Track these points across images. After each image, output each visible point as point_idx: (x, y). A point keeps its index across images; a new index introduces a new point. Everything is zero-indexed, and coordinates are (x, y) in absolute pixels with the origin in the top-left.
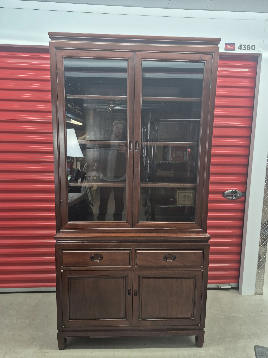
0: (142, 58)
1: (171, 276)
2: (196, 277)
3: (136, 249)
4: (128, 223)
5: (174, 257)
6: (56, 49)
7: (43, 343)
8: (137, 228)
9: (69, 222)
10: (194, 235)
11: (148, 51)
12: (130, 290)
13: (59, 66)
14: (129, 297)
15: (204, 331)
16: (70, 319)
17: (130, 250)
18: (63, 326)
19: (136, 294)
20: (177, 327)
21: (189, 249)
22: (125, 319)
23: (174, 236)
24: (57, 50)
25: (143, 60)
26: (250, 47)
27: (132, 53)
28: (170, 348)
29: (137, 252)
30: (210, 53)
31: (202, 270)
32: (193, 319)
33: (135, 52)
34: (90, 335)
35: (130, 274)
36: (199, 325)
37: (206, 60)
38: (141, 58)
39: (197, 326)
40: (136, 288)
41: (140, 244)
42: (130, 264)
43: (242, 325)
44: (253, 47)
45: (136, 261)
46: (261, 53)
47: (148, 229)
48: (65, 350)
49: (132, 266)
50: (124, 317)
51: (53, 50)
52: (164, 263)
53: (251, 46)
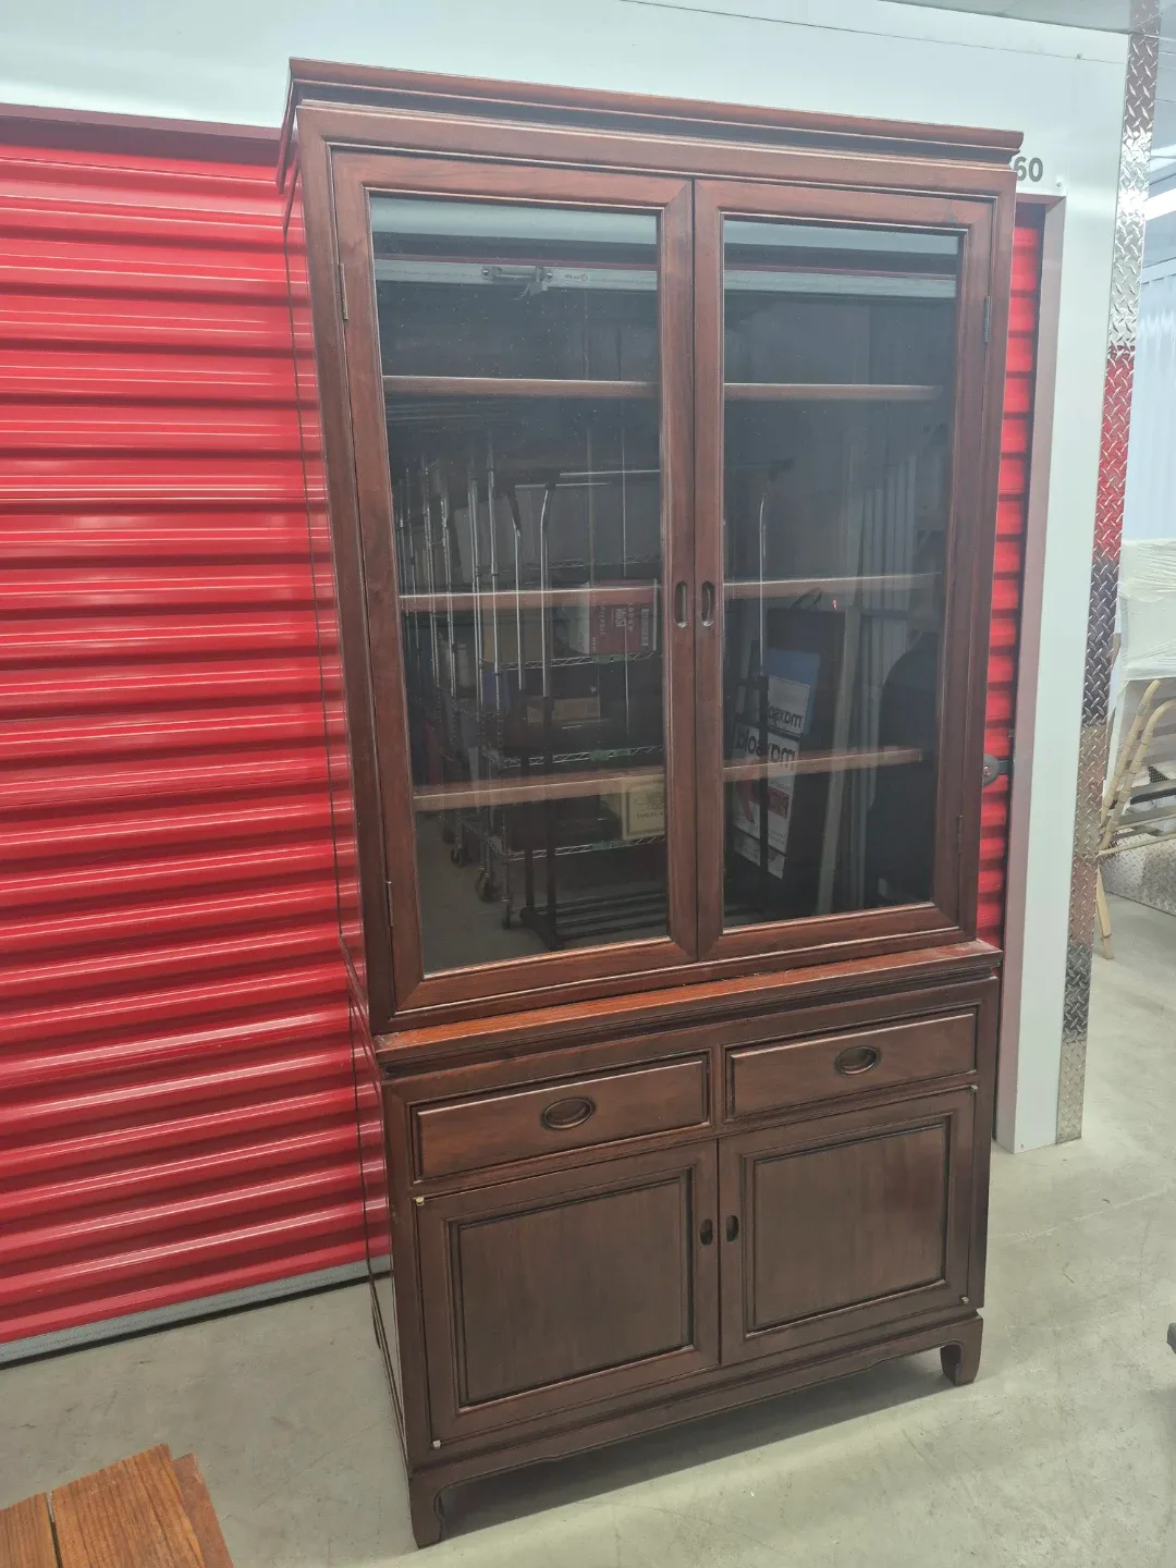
0: (722, 209)
1: (864, 1132)
2: (949, 1117)
3: (728, 1049)
4: (678, 942)
5: (870, 1056)
6: (333, 148)
7: (330, 1541)
8: (717, 959)
9: (427, 977)
10: (937, 955)
11: (745, 177)
12: (709, 1222)
13: (353, 233)
14: (705, 1253)
15: (982, 1319)
16: (461, 1406)
17: (704, 1057)
18: (437, 1444)
19: (732, 1234)
20: (889, 1330)
21: (925, 1012)
22: (691, 1347)
23: (868, 968)
24: (338, 156)
25: (727, 218)
26: (1023, 168)
27: (682, 183)
28: (863, 1418)
29: (733, 1059)
30: (985, 196)
31: (975, 1087)
32: (942, 1281)
33: (693, 179)
34: (550, 1450)
35: (706, 1157)
36: (965, 1299)
37: (969, 227)
38: (719, 204)
39: (959, 1305)
40: (731, 1208)
41: (744, 1024)
42: (707, 1113)
43: (1067, 1264)
44: (1036, 166)
45: (730, 1098)
46: (1062, 195)
47: (761, 955)
48: (447, 1545)
49: (714, 1123)
50: (686, 1339)
51: (315, 154)
52: (838, 1084)
53: (1026, 165)
